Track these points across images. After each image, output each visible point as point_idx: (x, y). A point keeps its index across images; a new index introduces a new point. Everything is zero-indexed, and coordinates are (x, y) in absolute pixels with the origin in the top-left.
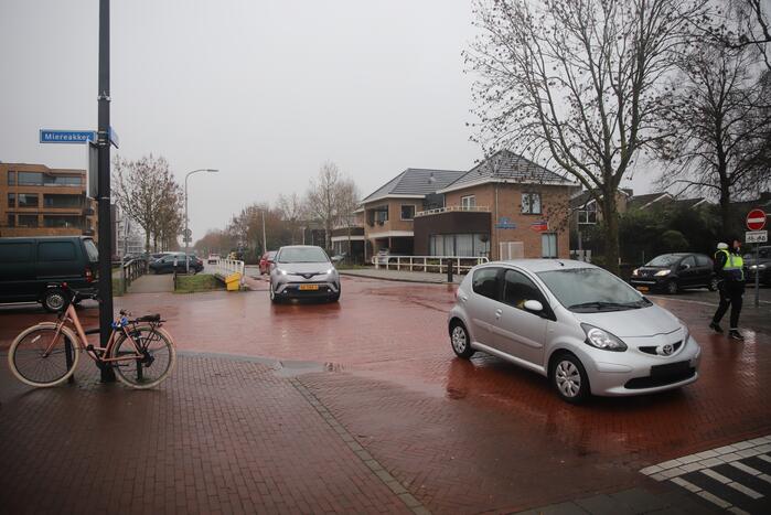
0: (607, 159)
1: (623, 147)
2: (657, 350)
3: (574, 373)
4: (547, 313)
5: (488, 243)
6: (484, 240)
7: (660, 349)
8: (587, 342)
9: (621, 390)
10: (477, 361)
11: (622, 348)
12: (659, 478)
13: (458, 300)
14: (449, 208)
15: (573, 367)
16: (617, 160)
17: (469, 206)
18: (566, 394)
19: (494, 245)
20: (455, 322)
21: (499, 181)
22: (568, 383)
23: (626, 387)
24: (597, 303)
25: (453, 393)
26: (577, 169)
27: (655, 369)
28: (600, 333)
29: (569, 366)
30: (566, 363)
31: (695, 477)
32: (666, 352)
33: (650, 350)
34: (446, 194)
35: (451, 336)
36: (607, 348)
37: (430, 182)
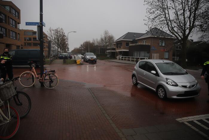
0: (185, 31)
1: (190, 27)
2: (187, 87)
3: (163, 92)
4: (157, 74)
6: (148, 53)
7: (188, 87)
8: (167, 83)
9: (175, 97)
10: (139, 86)
11: (176, 85)
12: (181, 122)
13: (135, 70)
14: (139, 44)
15: (163, 90)
16: (187, 31)
17: (144, 43)
18: (160, 97)
19: (151, 54)
21: (153, 36)
22: (161, 94)
23: (177, 96)
24: (172, 73)
26: (175, 34)
27: (185, 92)
28: (171, 81)
29: (162, 89)
30: (161, 89)
32: (189, 87)
33: (185, 87)
35: (132, 79)
36: (173, 85)
37: (134, 36)
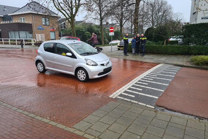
0: (72, 9)
1: (76, 5)
2: (104, 65)
3: (84, 73)
4: (73, 56)
5: (32, 34)
7: (105, 65)
8: (87, 64)
9: (97, 76)
10: (47, 73)
11: (96, 65)
12: (114, 97)
13: (39, 54)
14: (15, 21)
15: (83, 72)
17: (22, 20)
18: (81, 80)
19: (34, 35)
20: (38, 61)
22: (81, 76)
23: (98, 75)
24: (87, 53)
25: (39, 85)
27: (104, 70)
28: (90, 61)
29: (82, 71)
30: (81, 71)
31: (121, 95)
32: (106, 65)
33: (103, 65)
34: (12, 16)
35: (37, 66)
36: (92, 65)
37: (4, 10)
